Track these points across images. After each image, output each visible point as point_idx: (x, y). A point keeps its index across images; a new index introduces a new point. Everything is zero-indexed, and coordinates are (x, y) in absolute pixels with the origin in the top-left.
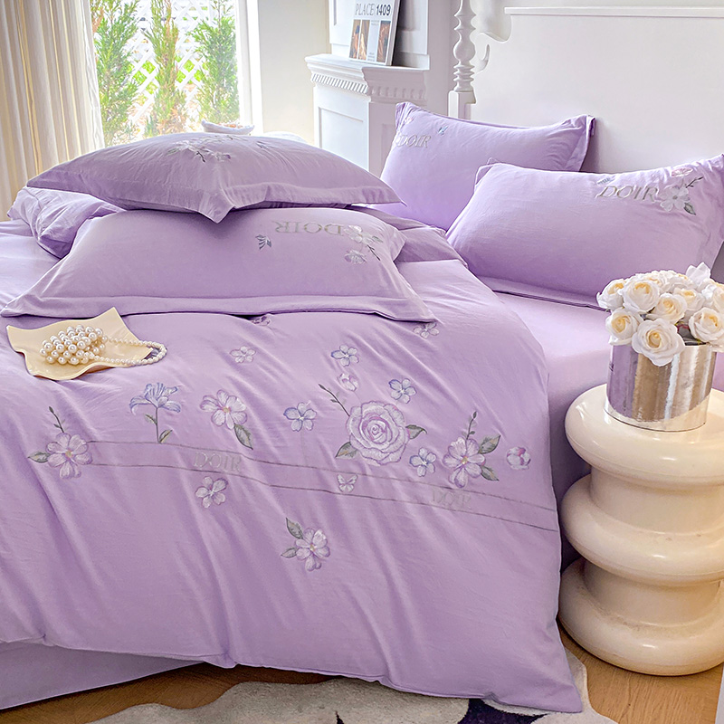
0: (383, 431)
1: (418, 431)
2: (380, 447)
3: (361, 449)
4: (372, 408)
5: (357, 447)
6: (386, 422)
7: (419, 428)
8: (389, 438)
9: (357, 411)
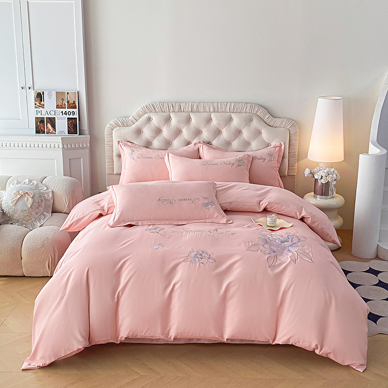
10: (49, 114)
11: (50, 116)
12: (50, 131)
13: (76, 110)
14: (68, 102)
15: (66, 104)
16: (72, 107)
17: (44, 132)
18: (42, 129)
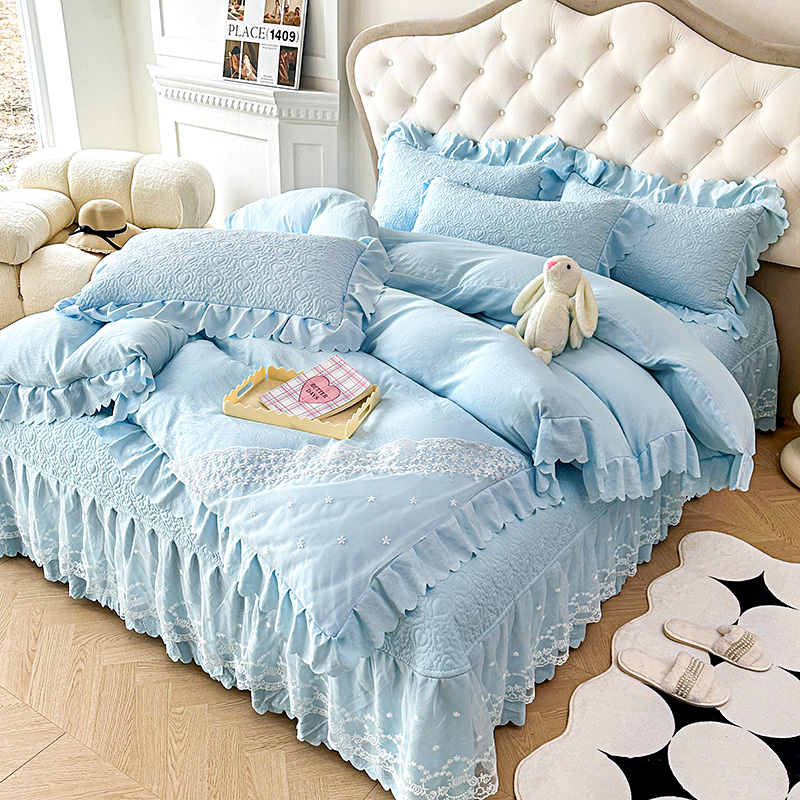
10: (250, 34)
11: (250, 40)
12: (248, 75)
13: (299, 30)
14: (286, 9)
15: (282, 13)
16: (291, 20)
17: (237, 73)
18: (235, 67)
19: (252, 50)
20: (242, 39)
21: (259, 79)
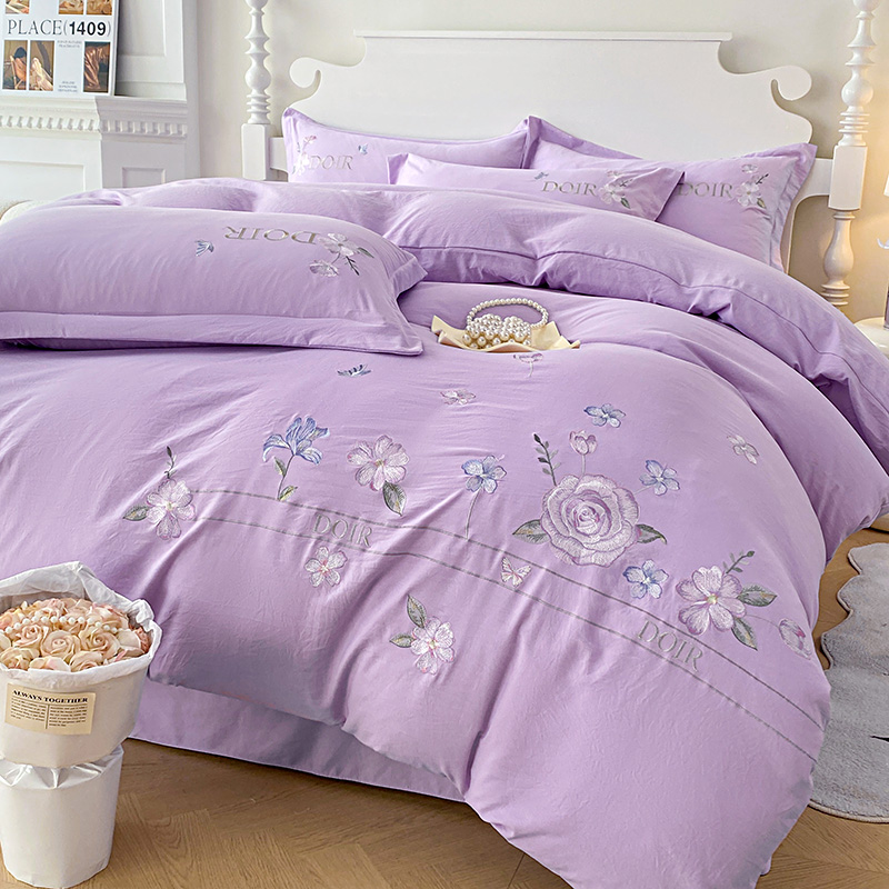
0: (598, 519)
1: (653, 535)
2: (584, 540)
3: (553, 533)
4: (596, 484)
5: (549, 529)
6: (608, 510)
7: (656, 532)
8: (602, 533)
9: (569, 481)
10: (39, 30)
11: (41, 37)
12: (40, 83)
13: (111, 21)
16: (98, 8)
17: (24, 83)
18: (20, 75)
19: (45, 52)
20: (29, 38)
21: (55, 86)
